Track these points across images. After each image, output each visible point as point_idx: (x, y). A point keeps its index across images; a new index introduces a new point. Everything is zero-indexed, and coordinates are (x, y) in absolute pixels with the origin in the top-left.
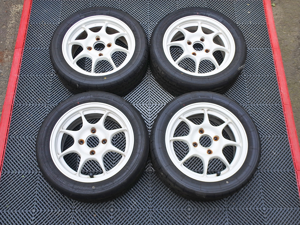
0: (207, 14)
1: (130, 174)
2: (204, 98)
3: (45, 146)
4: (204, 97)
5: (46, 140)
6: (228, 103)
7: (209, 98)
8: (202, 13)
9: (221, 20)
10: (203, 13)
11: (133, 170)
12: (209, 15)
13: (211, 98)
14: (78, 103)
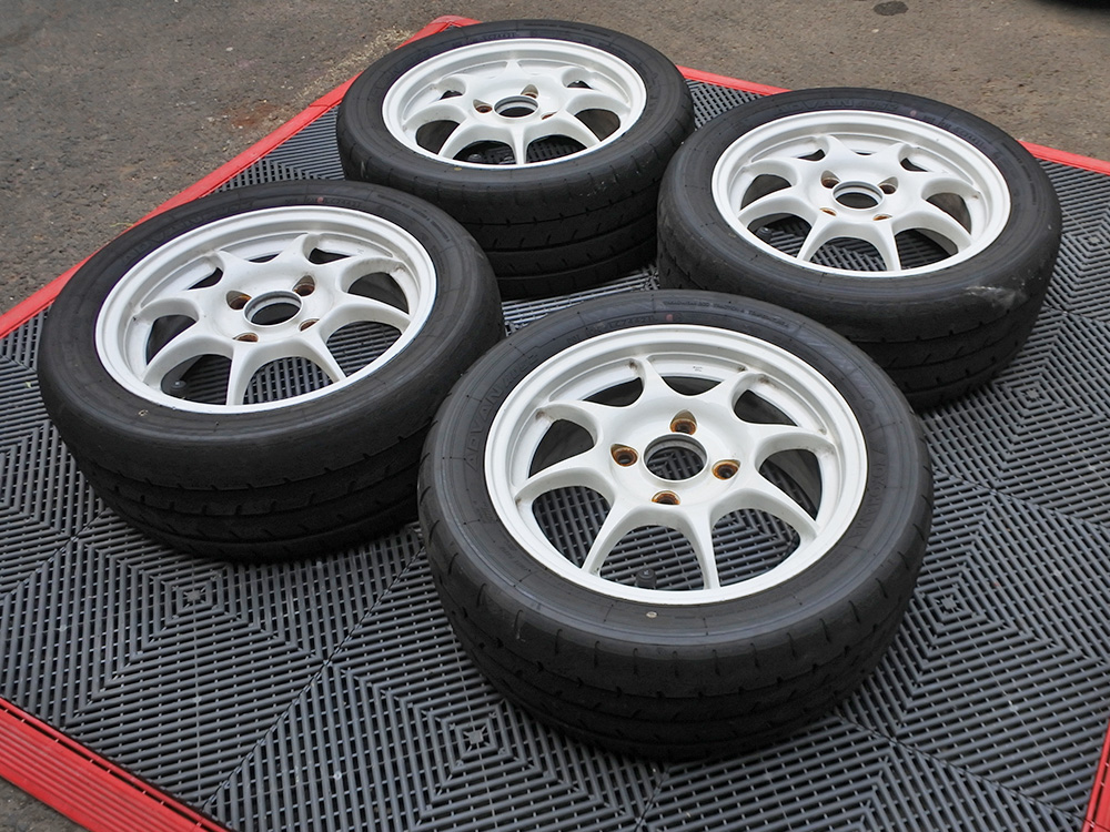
0: (947, 122)
2: (765, 321)
4: (764, 317)
6: (851, 368)
7: (782, 328)
8: (929, 115)
9: (992, 149)
10: (932, 116)
12: (954, 126)
13: (791, 330)
14: (321, 199)
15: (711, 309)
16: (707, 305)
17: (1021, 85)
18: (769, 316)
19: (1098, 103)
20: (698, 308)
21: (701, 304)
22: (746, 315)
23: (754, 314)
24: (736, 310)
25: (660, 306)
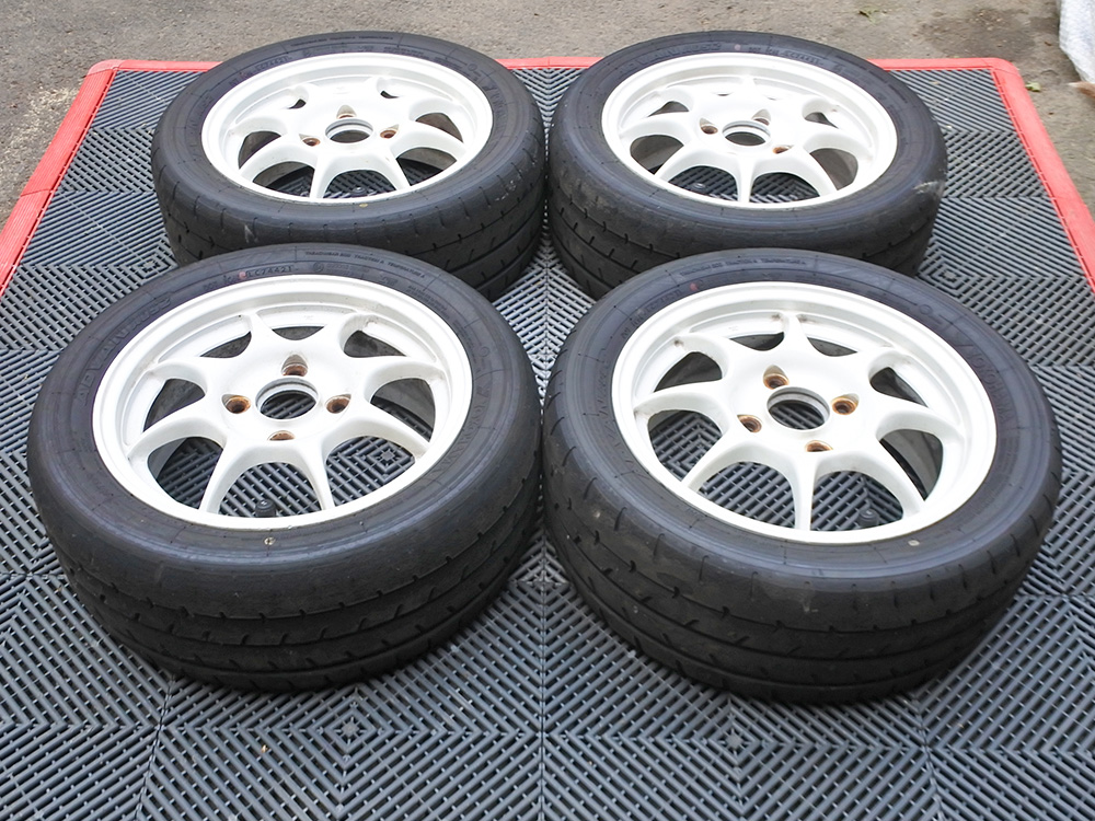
0: (774, 49)
1: (448, 497)
3: (75, 401)
5: (83, 381)
6: (885, 283)
7: (801, 266)
8: (753, 46)
9: (830, 63)
10: (757, 46)
11: (461, 485)
12: (782, 51)
13: (810, 264)
14: (242, 274)
15: (726, 268)
16: (721, 265)
17: (729, 8)
18: (782, 259)
19: (806, 10)
20: (714, 271)
21: (715, 266)
22: (760, 264)
23: (767, 261)
24: (749, 262)
25: (681, 279)
